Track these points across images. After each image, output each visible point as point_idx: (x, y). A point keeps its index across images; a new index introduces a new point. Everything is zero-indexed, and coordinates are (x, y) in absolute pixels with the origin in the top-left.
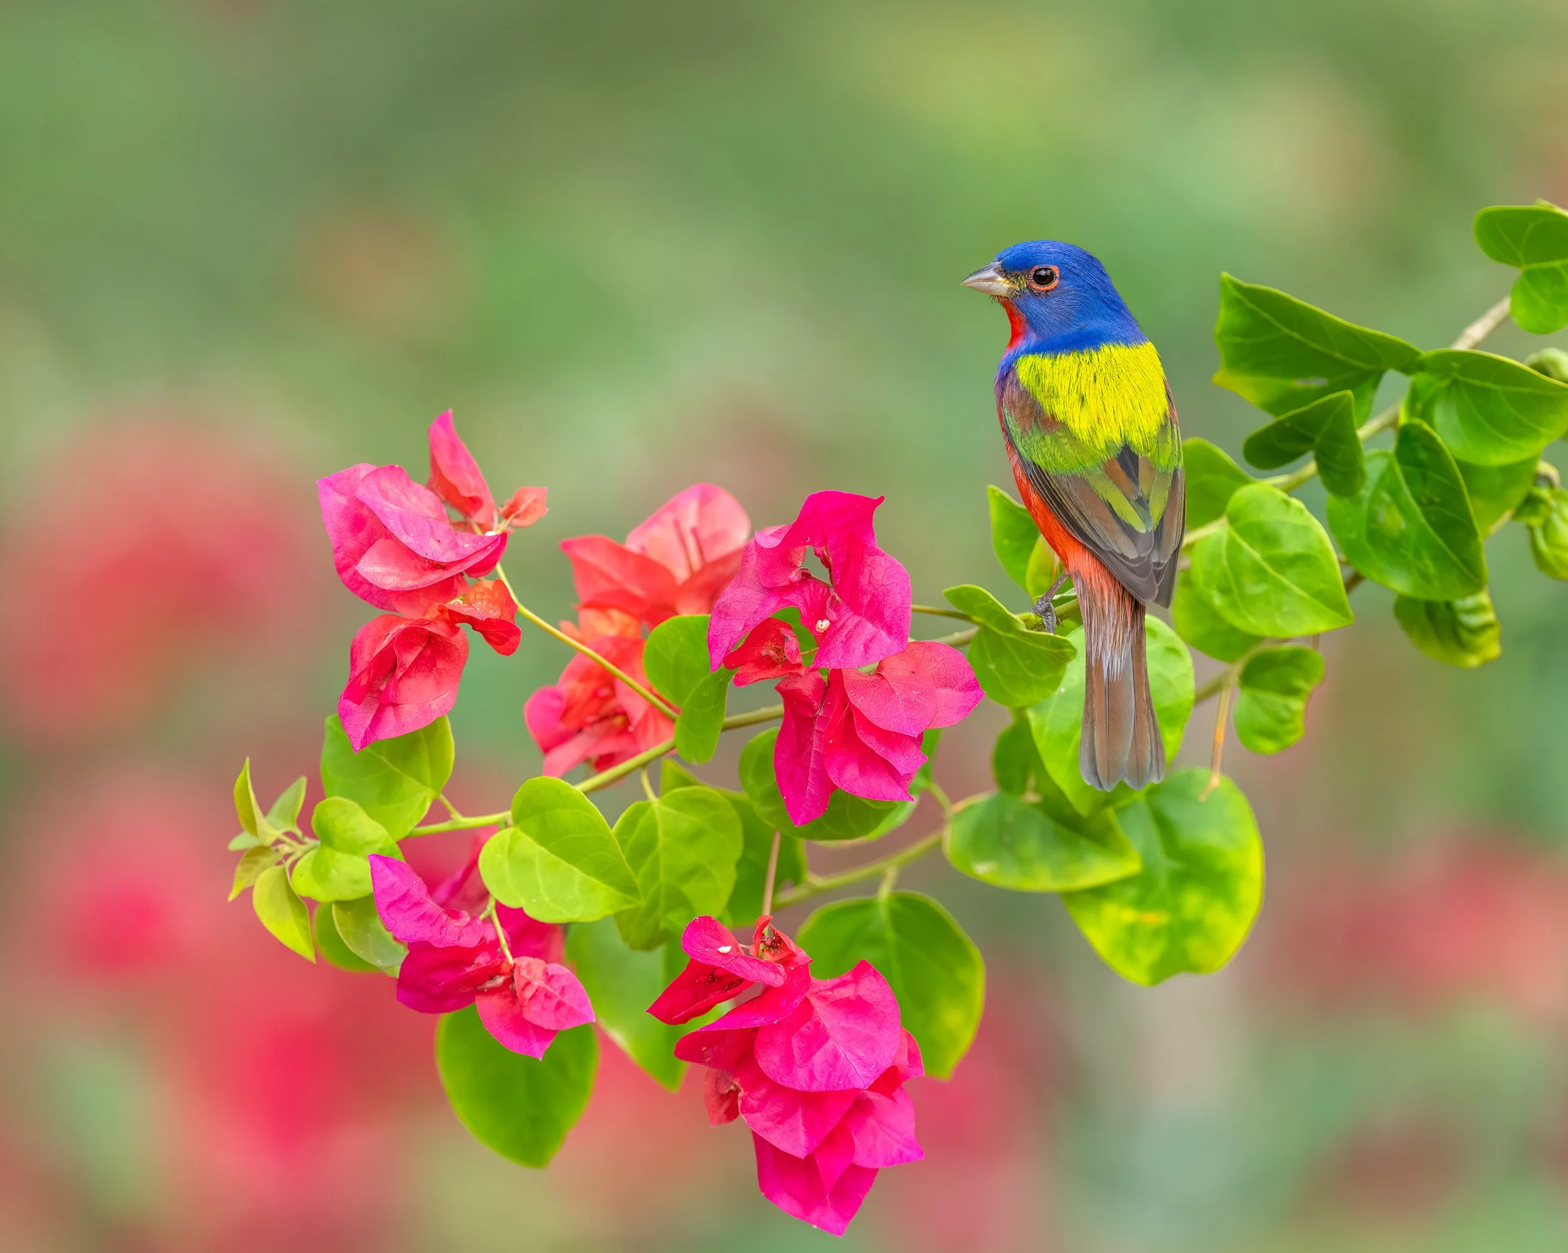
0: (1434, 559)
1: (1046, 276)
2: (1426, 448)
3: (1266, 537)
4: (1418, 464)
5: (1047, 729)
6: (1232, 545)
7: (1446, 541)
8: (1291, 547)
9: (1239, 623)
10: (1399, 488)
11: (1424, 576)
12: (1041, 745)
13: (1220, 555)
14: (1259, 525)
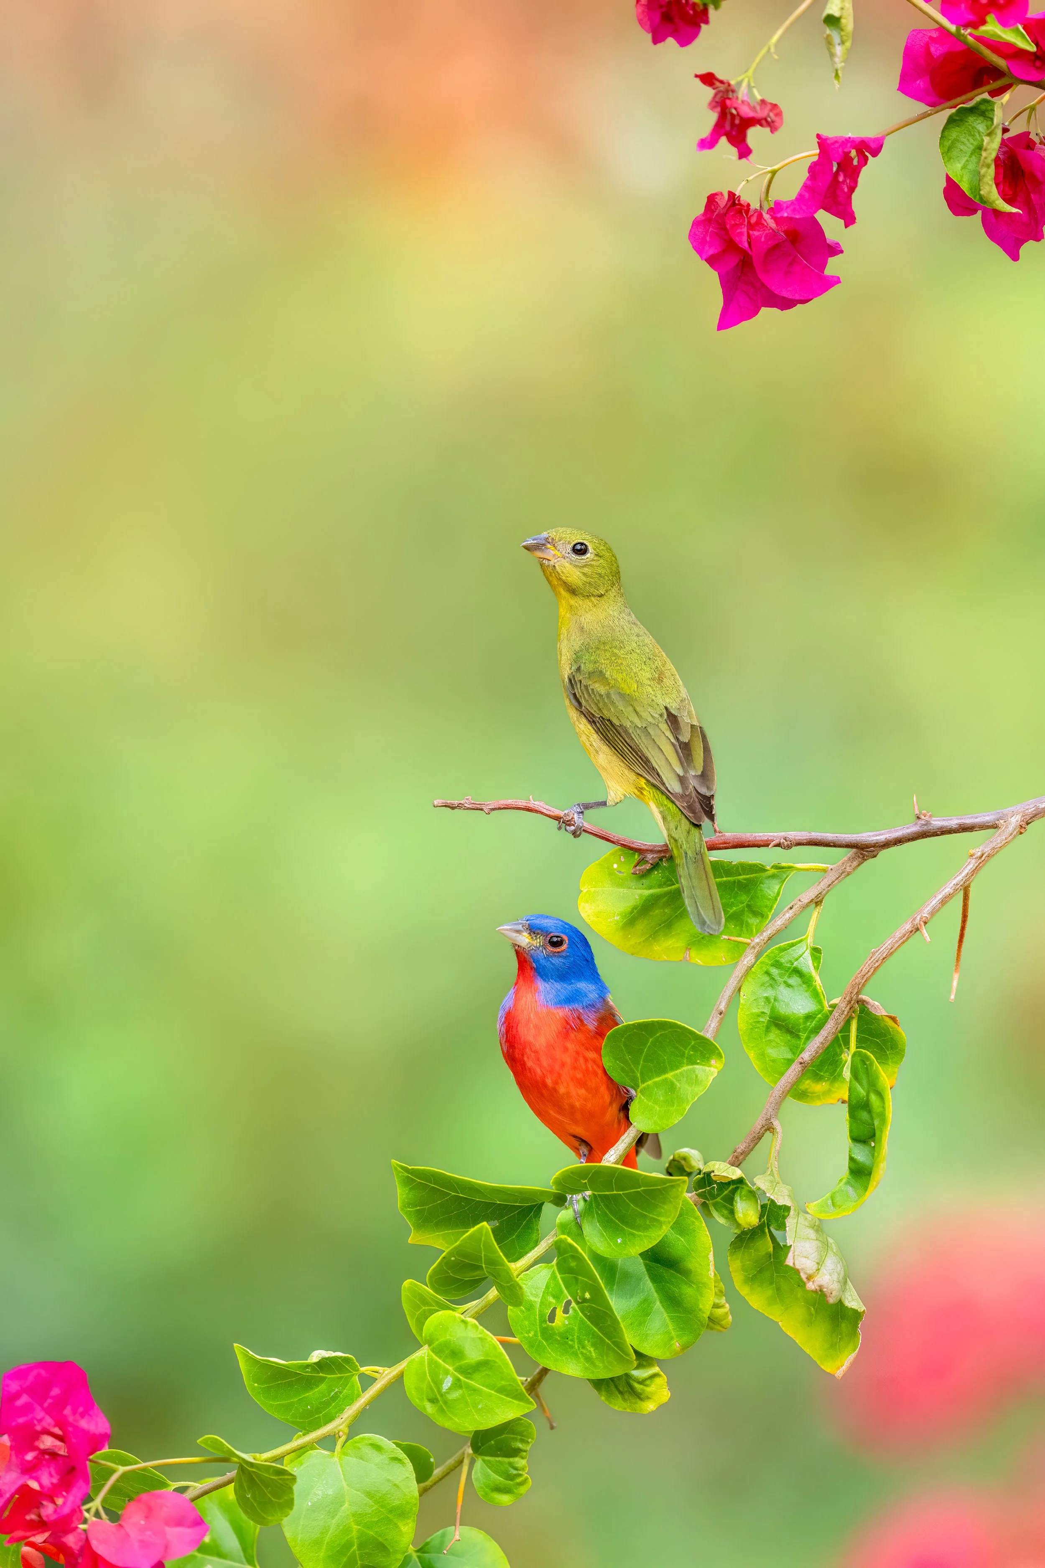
0: (594, 1345)
1: (557, 941)
2: (573, 1257)
3: (453, 1353)
4: (571, 1271)
5: (299, 1537)
6: (431, 1362)
7: (600, 1329)
8: (473, 1356)
9: (447, 1424)
10: (561, 1291)
11: (588, 1359)
12: (296, 1551)
13: (424, 1373)
14: (447, 1344)
